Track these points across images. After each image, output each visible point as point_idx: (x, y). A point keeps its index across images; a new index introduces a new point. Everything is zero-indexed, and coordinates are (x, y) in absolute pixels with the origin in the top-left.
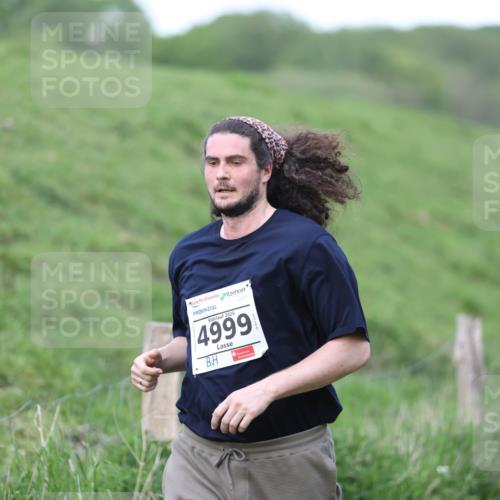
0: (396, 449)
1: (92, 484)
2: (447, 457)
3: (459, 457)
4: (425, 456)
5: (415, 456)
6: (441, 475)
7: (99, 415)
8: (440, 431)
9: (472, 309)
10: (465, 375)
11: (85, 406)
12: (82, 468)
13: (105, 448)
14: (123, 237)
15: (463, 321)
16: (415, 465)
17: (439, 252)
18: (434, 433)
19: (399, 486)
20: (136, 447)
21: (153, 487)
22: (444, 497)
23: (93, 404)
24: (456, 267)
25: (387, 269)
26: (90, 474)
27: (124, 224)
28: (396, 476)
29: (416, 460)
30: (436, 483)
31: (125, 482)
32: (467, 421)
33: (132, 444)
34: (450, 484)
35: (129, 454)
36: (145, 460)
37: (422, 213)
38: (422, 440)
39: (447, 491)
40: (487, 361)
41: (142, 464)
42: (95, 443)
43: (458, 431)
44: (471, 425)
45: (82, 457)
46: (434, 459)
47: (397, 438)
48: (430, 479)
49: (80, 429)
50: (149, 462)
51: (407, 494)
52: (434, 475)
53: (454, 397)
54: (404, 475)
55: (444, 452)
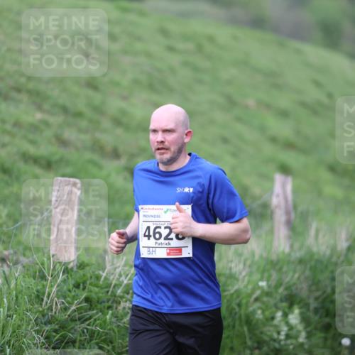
0: (231, 269)
1: (14, 292)
2: (266, 275)
3: (275, 276)
4: (250, 274)
5: (244, 274)
6: (262, 288)
7: (19, 243)
8: (261, 257)
9: (285, 170)
10: (280, 217)
11: (10, 237)
12: (7, 281)
13: (24, 267)
14: (39, 116)
15: (279, 178)
16: (243, 280)
17: (263, 129)
18: (257, 257)
19: (232, 295)
20: (46, 266)
21: (57, 294)
22: (263, 303)
23: (15, 235)
24: (274, 140)
25: (225, 140)
26: (13, 285)
27: (39, 108)
28: (230, 288)
29: (244, 277)
30: (258, 293)
31: (38, 291)
32: (281, 249)
33: (43, 264)
34: (268, 294)
35: (40, 271)
36: (52, 276)
37: (251, 102)
38: (248, 263)
39: (265, 299)
40: (295, 207)
41: (50, 278)
42: (16, 263)
43: (274, 257)
44: (283, 252)
45: (7, 273)
46: (257, 276)
47: (232, 261)
48: (254, 290)
49: (6, 253)
50: (54, 277)
51: (237, 301)
52: (256, 287)
53: (271, 232)
54: (236, 287)
55: (264, 271)
